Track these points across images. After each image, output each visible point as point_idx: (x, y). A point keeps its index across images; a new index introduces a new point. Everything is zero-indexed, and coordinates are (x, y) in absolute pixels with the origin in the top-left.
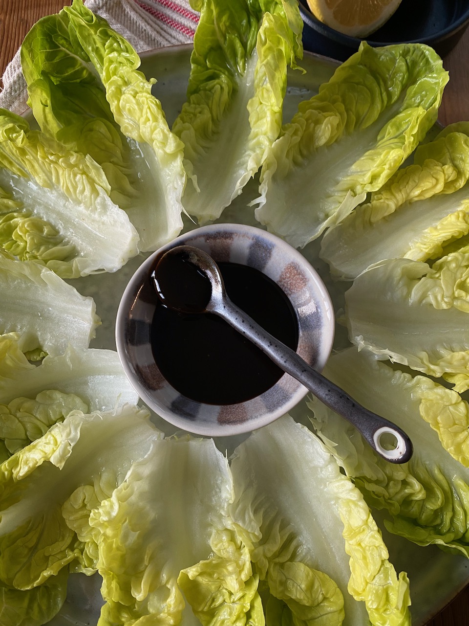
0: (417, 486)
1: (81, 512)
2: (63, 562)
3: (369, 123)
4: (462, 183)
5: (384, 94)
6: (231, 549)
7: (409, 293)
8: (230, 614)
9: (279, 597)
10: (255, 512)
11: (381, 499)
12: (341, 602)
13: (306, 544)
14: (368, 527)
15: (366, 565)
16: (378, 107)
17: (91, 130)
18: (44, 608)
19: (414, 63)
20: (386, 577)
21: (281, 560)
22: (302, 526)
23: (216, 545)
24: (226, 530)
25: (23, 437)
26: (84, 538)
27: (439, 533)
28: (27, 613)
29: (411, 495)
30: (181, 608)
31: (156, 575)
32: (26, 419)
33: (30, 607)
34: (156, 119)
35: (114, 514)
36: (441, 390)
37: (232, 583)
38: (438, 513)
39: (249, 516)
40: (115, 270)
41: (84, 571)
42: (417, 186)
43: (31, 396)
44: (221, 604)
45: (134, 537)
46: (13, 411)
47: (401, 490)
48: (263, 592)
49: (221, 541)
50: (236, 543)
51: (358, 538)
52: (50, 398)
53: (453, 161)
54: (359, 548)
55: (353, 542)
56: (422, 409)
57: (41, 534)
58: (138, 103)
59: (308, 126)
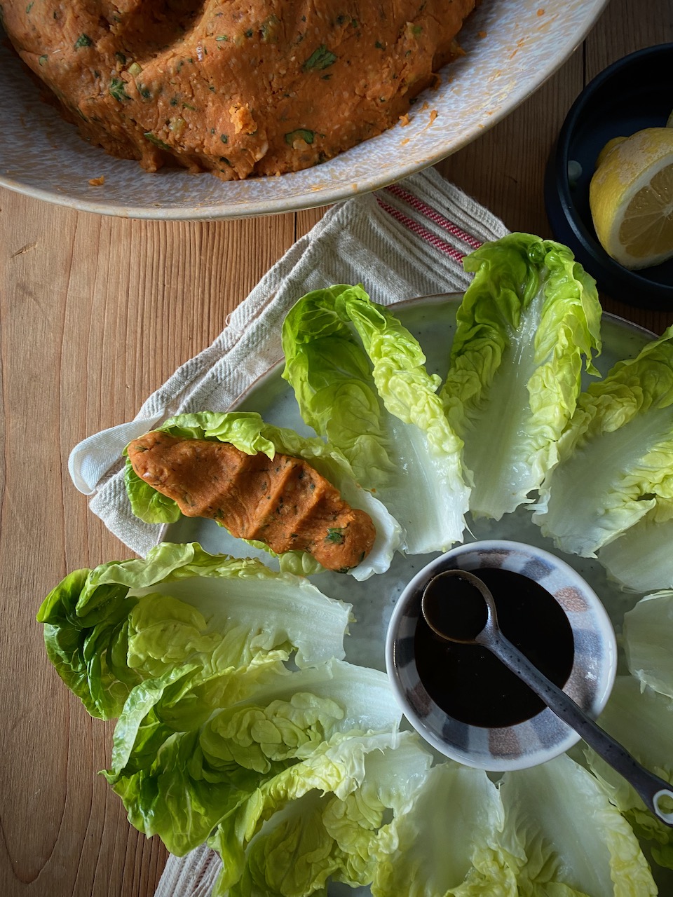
1: (342, 822)
2: (329, 871)
6: (494, 868)
10: (519, 831)
11: (651, 831)
13: (568, 865)
14: (638, 862)
17: (346, 393)
21: (540, 880)
23: (479, 863)
24: (489, 849)
25: (280, 741)
26: (346, 847)
32: (282, 725)
35: (394, 847)
39: (515, 842)
41: (349, 882)
43: (285, 697)
46: (269, 717)
49: (484, 859)
50: (499, 863)
51: (626, 871)
52: (305, 701)
54: (627, 880)
55: (619, 872)
57: (300, 839)
58: (414, 392)
59: (598, 412)
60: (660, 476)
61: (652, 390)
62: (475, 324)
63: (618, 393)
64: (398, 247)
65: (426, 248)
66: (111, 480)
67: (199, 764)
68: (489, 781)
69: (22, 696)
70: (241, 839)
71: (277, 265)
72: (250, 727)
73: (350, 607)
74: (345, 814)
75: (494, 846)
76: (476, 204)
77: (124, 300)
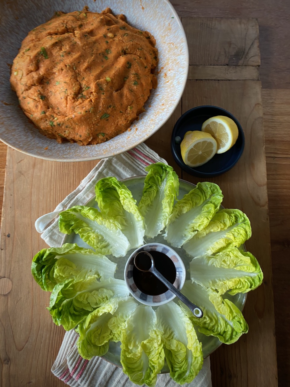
0: (208, 319)
2: (109, 338)
3: (199, 205)
4: (226, 228)
5: (204, 198)
6: (155, 336)
7: (208, 262)
8: (155, 353)
9: (169, 349)
10: (162, 326)
11: (197, 323)
12: (185, 350)
13: (176, 334)
14: (193, 331)
15: (192, 340)
16: (202, 201)
17: (113, 204)
18: (103, 351)
19: (214, 190)
20: (197, 344)
21: (169, 339)
22: (175, 330)
23: (151, 334)
24: (154, 330)
25: (95, 302)
26: (114, 332)
27: (213, 332)
28: (99, 352)
29: (206, 321)
30: (142, 351)
31: (135, 343)
32: (96, 297)
33: (100, 350)
34: (136, 211)
35: (126, 327)
36: (215, 293)
37: (156, 345)
38: (213, 326)
39: (161, 328)
40: (124, 256)
41: (115, 341)
42: (212, 228)
43: (97, 290)
44: (152, 351)
45: (129, 332)
46: (93, 295)
47: (204, 320)
48: (164, 348)
49: (153, 333)
50: (157, 334)
51: (190, 333)
52: (103, 291)
53: (224, 221)
54: (190, 336)
55: (189, 334)
56: (210, 297)
57: (101, 330)
58: (130, 204)
59: (180, 208)
60: (198, 225)
61: (195, 202)
62: (149, 184)
63: (185, 203)
64: (129, 161)
65: (137, 161)
66: (47, 229)
67: (73, 309)
68: (153, 310)
69: (19, 294)
70: (85, 328)
71: (95, 168)
72: (87, 298)
73: (116, 264)
74: (114, 323)
75: (155, 329)
76: (151, 150)
77: (50, 176)
